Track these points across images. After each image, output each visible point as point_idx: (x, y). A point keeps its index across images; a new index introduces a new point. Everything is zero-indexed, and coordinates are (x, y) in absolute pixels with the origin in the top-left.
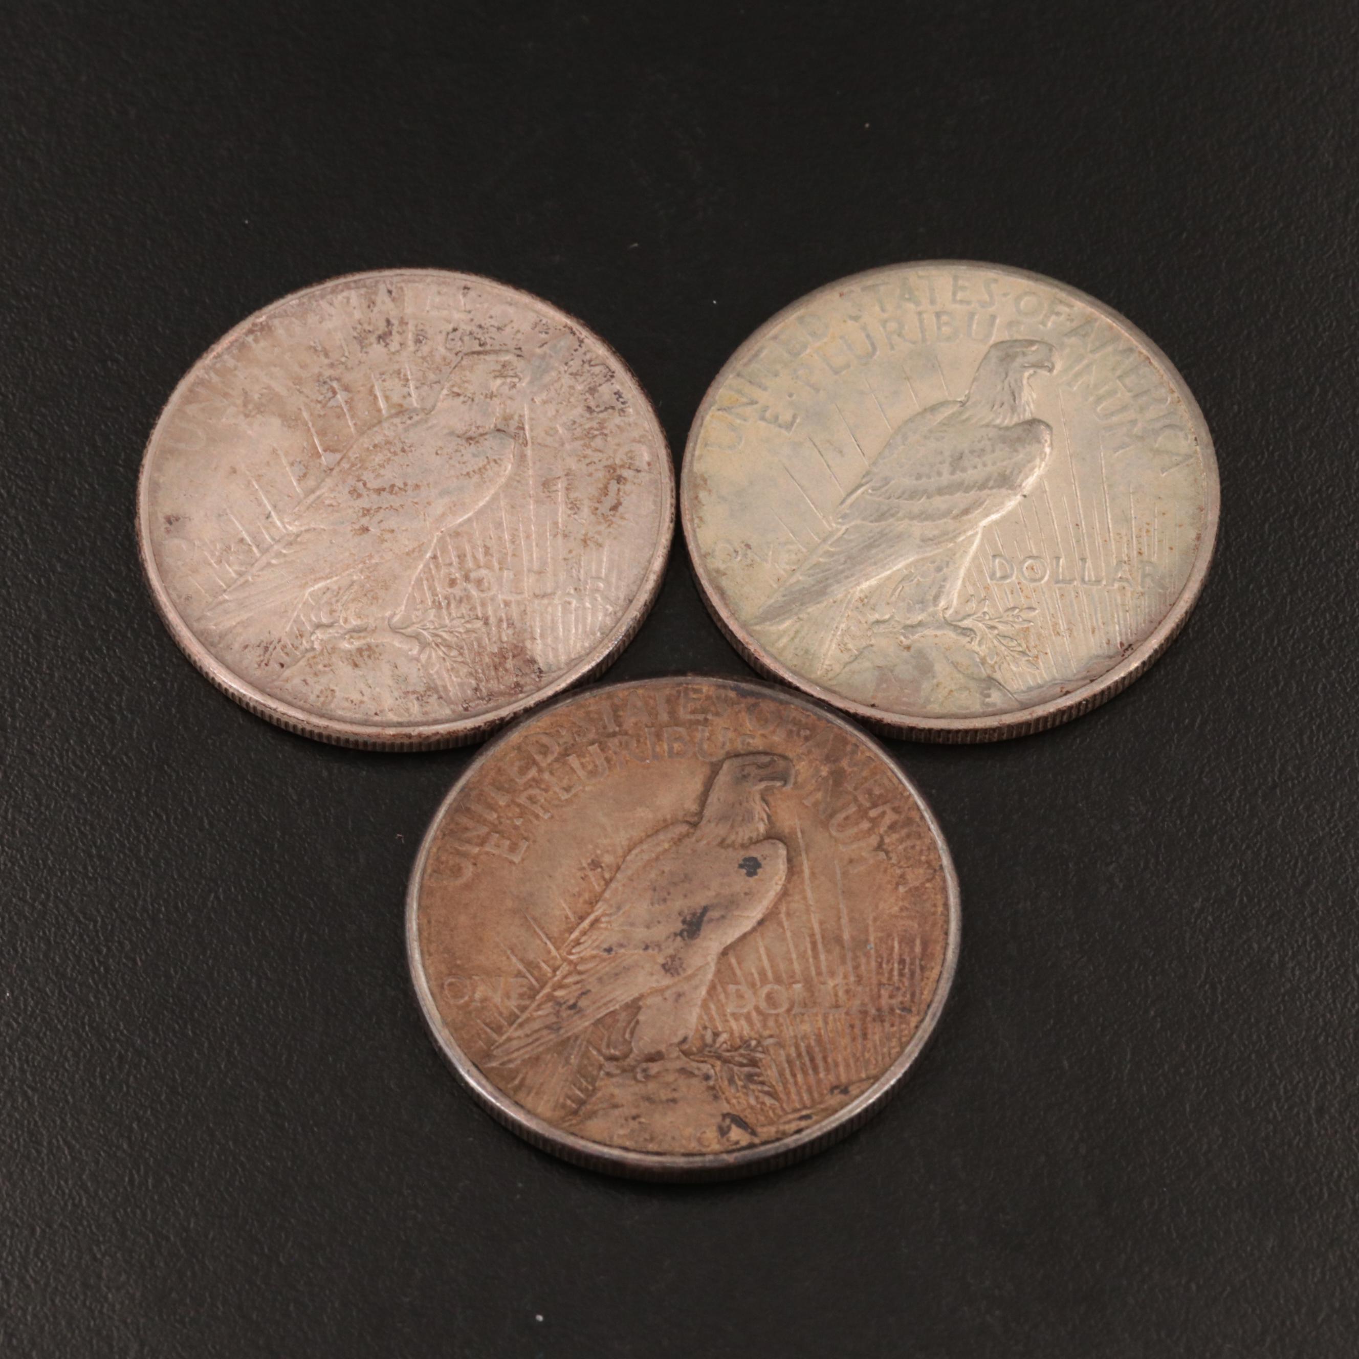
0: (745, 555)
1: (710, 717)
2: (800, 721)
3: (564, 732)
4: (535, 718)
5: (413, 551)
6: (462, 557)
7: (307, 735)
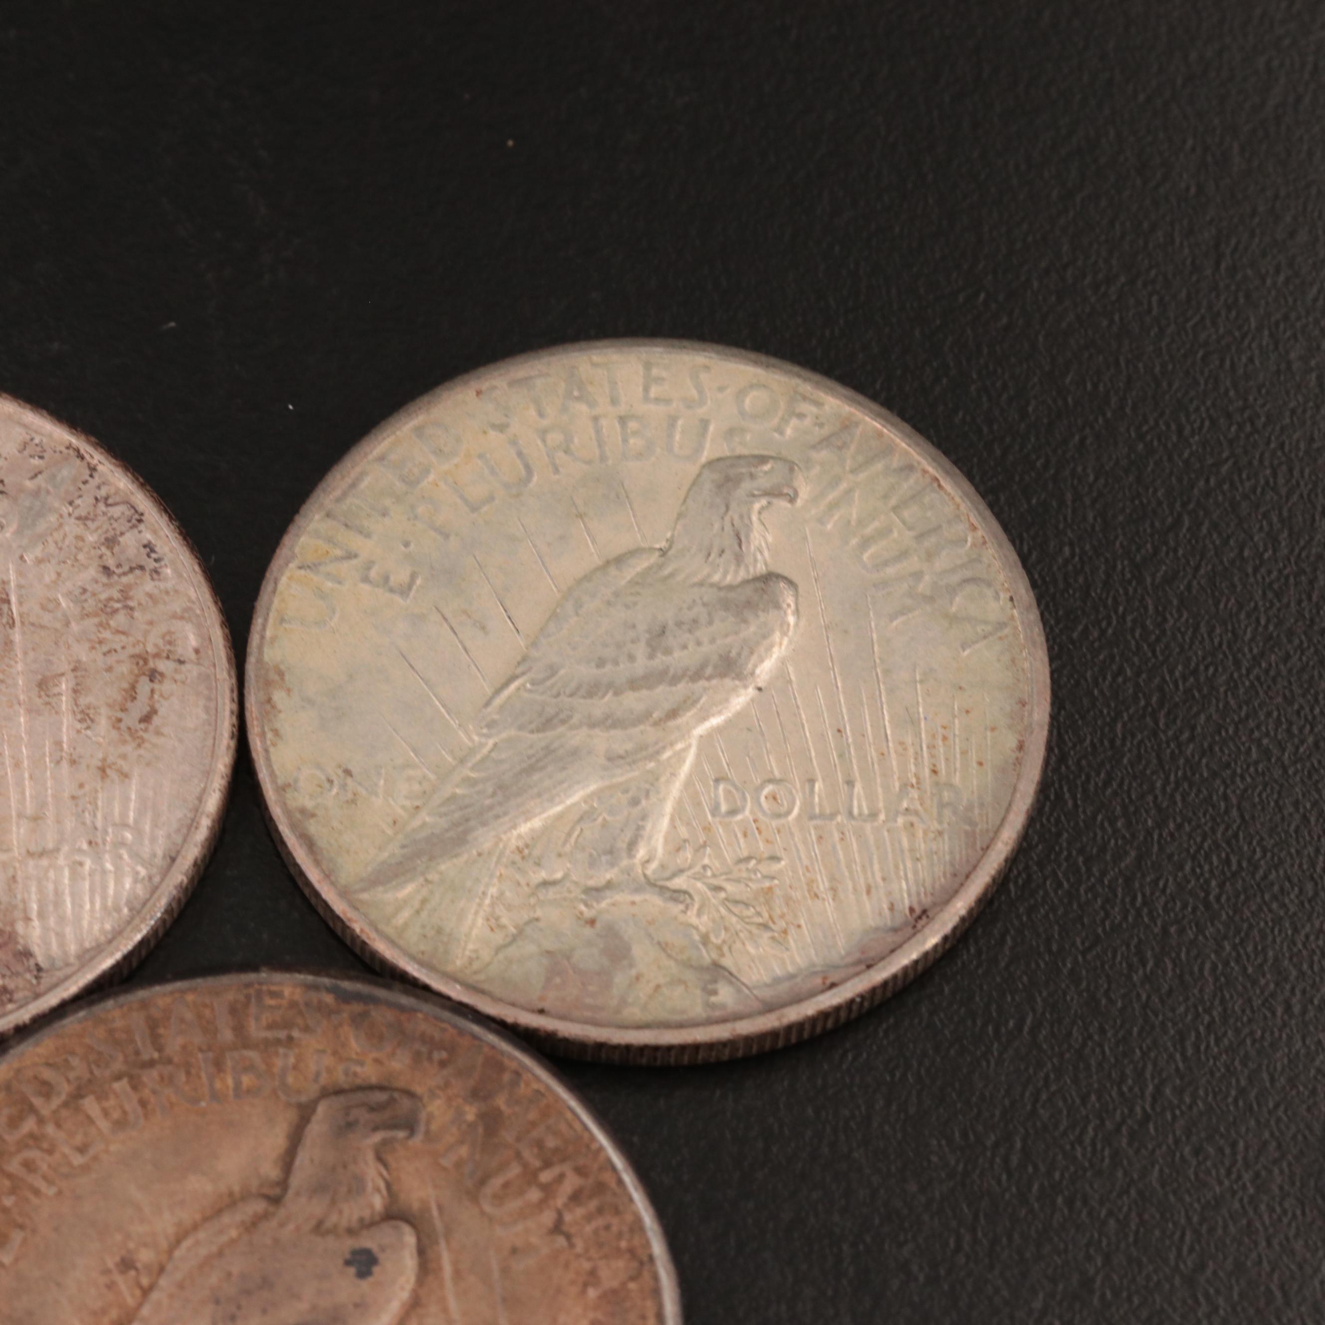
0: (344, 786)
1: (296, 1034)
2: (432, 1038)
3: (75, 1062)
4: (31, 1041)
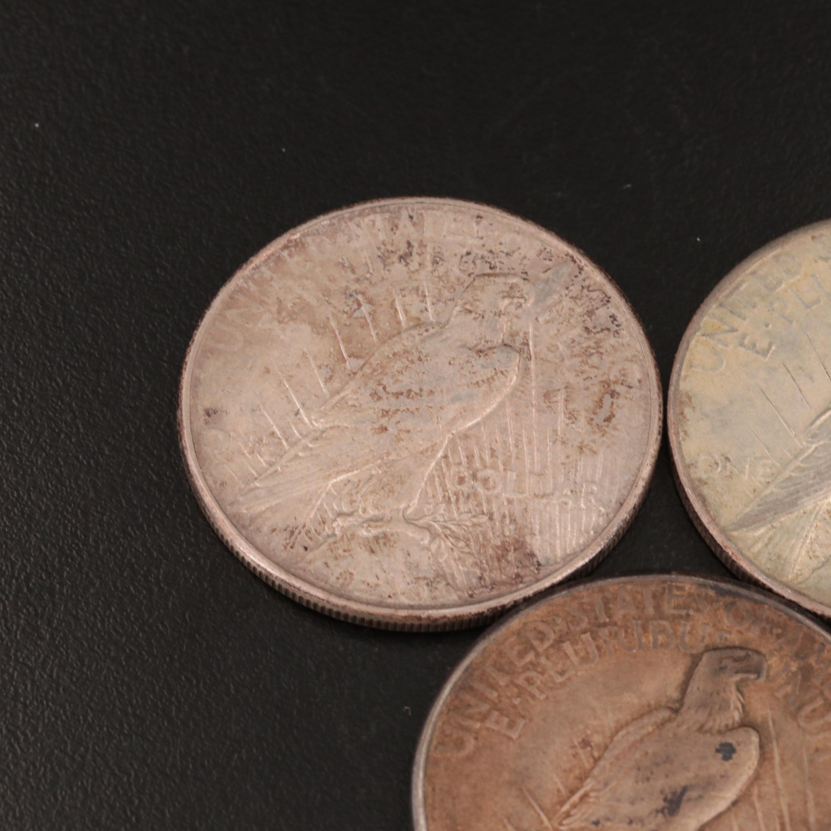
0: (725, 467)
1: (691, 612)
2: (773, 620)
3: (559, 621)
4: (534, 607)
5: (427, 450)
6: (470, 458)
7: (326, 613)
